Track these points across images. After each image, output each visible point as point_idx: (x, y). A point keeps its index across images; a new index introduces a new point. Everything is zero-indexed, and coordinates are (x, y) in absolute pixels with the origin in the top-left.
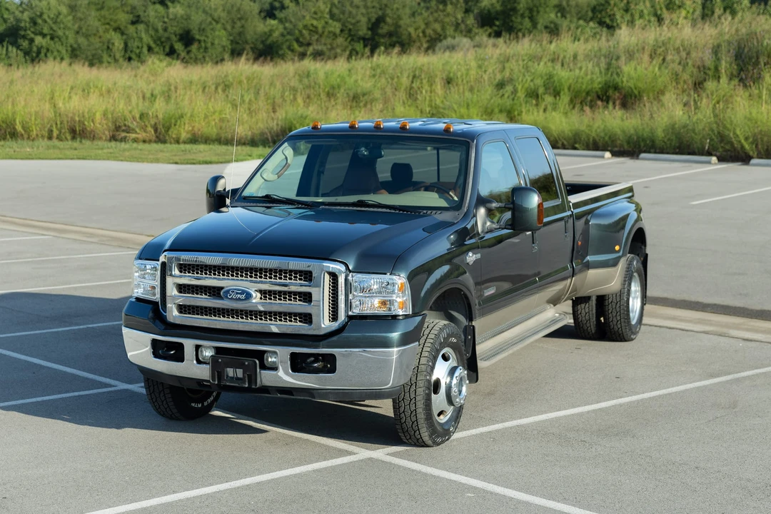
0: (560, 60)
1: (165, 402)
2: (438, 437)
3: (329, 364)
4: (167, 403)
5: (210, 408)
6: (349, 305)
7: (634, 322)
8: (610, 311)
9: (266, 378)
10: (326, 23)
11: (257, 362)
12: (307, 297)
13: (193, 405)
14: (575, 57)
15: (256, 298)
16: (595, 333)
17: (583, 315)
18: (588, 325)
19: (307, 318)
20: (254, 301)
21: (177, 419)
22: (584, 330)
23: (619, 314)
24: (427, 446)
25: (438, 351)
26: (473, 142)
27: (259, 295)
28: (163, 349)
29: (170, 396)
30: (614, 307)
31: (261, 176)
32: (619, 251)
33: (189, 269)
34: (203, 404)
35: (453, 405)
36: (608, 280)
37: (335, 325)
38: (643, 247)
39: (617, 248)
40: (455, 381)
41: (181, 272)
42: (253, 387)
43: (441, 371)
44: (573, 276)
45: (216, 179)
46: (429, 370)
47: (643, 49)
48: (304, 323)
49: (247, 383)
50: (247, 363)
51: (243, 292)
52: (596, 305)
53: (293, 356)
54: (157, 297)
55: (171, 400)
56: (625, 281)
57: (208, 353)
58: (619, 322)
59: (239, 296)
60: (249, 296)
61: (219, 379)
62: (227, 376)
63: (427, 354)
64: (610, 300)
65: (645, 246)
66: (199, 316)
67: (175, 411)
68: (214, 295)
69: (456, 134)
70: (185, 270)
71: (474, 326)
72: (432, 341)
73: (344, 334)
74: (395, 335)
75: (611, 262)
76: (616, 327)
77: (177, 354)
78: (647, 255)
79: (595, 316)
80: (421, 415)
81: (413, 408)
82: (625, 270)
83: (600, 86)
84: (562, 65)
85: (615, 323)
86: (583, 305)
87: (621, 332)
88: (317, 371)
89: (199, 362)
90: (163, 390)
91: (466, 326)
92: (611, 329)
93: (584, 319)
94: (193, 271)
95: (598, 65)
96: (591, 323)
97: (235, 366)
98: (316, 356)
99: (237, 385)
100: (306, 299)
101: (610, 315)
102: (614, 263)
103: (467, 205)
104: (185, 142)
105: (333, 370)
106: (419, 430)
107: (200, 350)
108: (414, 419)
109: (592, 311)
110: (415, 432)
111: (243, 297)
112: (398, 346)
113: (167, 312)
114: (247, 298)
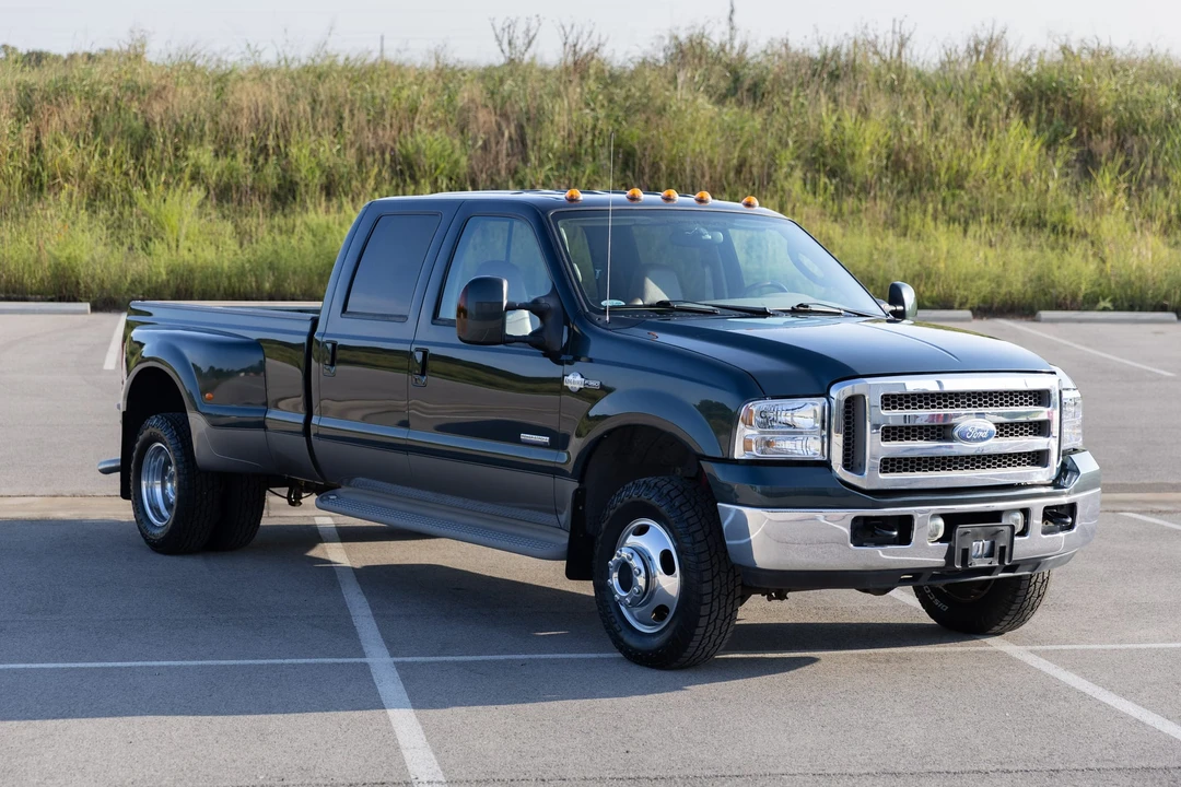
20: (991, 440)
33: (894, 402)
42: (1006, 563)
49: (998, 561)
60: (992, 432)
62: (975, 555)
70: (888, 405)
94: (901, 405)
97: (986, 538)
99: (987, 565)
100: (1036, 431)
113: (866, 473)
114: (990, 436)
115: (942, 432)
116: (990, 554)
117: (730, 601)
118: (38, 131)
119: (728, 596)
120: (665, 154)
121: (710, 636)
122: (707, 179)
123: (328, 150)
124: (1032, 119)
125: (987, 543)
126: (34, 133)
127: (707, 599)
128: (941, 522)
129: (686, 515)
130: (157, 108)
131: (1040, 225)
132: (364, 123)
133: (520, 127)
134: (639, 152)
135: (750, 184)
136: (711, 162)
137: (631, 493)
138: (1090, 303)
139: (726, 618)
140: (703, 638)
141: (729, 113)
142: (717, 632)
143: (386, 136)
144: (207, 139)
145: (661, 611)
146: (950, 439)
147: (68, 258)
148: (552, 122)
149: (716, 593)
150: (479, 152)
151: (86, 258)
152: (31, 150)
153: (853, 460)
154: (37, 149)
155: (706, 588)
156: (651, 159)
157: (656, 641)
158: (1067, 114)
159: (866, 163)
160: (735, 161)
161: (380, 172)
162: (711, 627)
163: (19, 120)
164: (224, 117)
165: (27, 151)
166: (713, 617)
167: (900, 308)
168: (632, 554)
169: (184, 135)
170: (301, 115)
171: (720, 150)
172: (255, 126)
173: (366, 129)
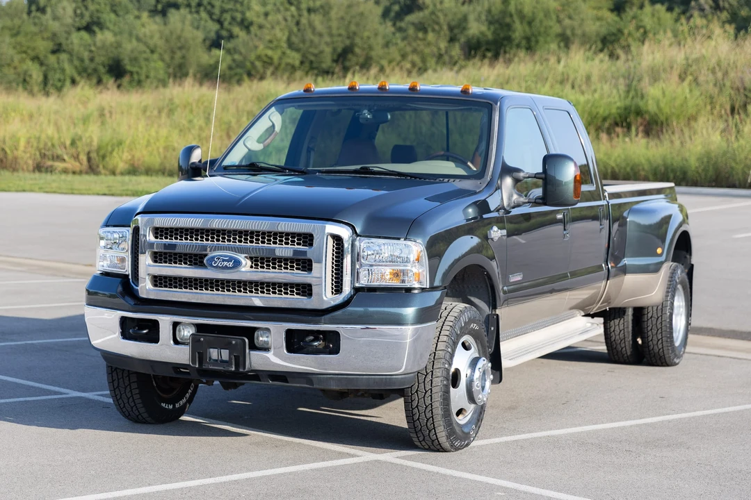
0: (570, 81)
1: (131, 399)
2: (456, 439)
3: (331, 343)
4: (134, 401)
5: (182, 411)
6: (355, 275)
7: (677, 344)
8: (649, 328)
9: (256, 360)
10: (284, 53)
11: (247, 340)
12: (306, 265)
13: (163, 405)
14: (588, 78)
15: (246, 264)
16: (631, 355)
17: (617, 333)
18: (623, 345)
19: (306, 290)
20: (243, 269)
21: (144, 422)
22: (617, 352)
23: (660, 331)
24: (444, 450)
25: (459, 336)
26: (496, 104)
27: (249, 263)
28: (134, 328)
29: (137, 391)
30: (654, 322)
31: (244, 144)
32: (661, 255)
33: (166, 234)
34: (174, 406)
35: (476, 403)
36: (649, 288)
37: (340, 299)
38: (688, 256)
39: (659, 251)
40: (477, 374)
41: (156, 237)
42: (241, 370)
43: (461, 360)
44: (608, 280)
45: (189, 151)
46: (448, 356)
47: (672, 68)
48: (302, 295)
49: (234, 366)
50: (234, 342)
51: (230, 259)
52: (633, 320)
53: (289, 333)
54: (128, 270)
55: (138, 396)
56: (668, 292)
57: (187, 332)
58: (660, 341)
59: (225, 263)
60: (237, 263)
61: (201, 363)
62: (210, 358)
63: (445, 338)
64: (650, 315)
65: (691, 255)
66: (178, 290)
67: (142, 410)
68: (196, 264)
69: (475, 95)
70: (161, 236)
71: (497, 315)
72: (451, 324)
73: (350, 309)
74: (410, 312)
75: (652, 268)
76: (656, 347)
77: (150, 333)
78: (693, 265)
79: (631, 335)
80: (438, 411)
81: (428, 402)
82: (667, 279)
83: (619, 111)
84: (573, 87)
85: (655, 342)
86: (617, 321)
87: (662, 354)
88: (317, 352)
89: (176, 342)
90: (130, 385)
91: (488, 316)
92: (649, 351)
93: (617, 337)
94: (171, 236)
95: (616, 86)
96: (627, 343)
97: (220, 347)
98: (316, 334)
99: (222, 369)
100: (305, 267)
101: (650, 333)
102: (656, 269)
103: (490, 173)
104: (122, 174)
105: (336, 351)
106: (434, 428)
107: (178, 328)
108: (429, 415)
109: (628, 327)
110: (430, 431)
111: (231, 264)
112: (412, 324)
113: (139, 285)
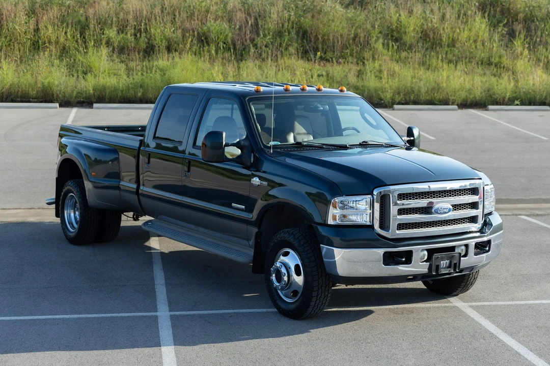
9: (462, 263)
33: (404, 197)
41: (398, 200)
49: (453, 269)
50: (455, 256)
59: (445, 210)
61: (438, 271)
68: (422, 213)
70: (401, 198)
94: (407, 198)
97: (447, 259)
99: (448, 271)
111: (447, 210)
113: (390, 231)
114: (449, 211)
115: (427, 210)
116: (449, 267)
117: (327, 289)
118: (37, 22)
119: (326, 287)
120: (321, 31)
121: (317, 305)
122: (340, 43)
123: (169, 31)
124: (486, 15)
125: (448, 262)
126: (36, 22)
127: (316, 289)
128: (426, 253)
129: (306, 249)
130: (91, 11)
131: (490, 64)
132: (185, 18)
133: (256, 19)
134: (309, 32)
135: (359, 46)
136: (341, 35)
137: (281, 235)
138: (511, 102)
139: (325, 297)
140: (314, 307)
141: (351, 13)
142: (321, 304)
143: (195, 23)
144: (114, 25)
145: (295, 293)
146: (430, 213)
147: (49, 83)
148: (270, 17)
149: (320, 286)
150: (237, 30)
151: (56, 83)
152: (35, 31)
153: (384, 224)
154: (37, 30)
155: (315, 284)
156: (315, 34)
157: (293, 306)
158: (502, 12)
159: (411, 36)
160: (352, 35)
161: (192, 41)
162: (318, 301)
163: (29, 17)
164: (121, 15)
165: (33, 31)
166: (319, 297)
167: (412, 138)
168: (281, 266)
169: (103, 23)
170: (157, 14)
171: (346, 30)
172: (136, 18)
173: (186, 21)
